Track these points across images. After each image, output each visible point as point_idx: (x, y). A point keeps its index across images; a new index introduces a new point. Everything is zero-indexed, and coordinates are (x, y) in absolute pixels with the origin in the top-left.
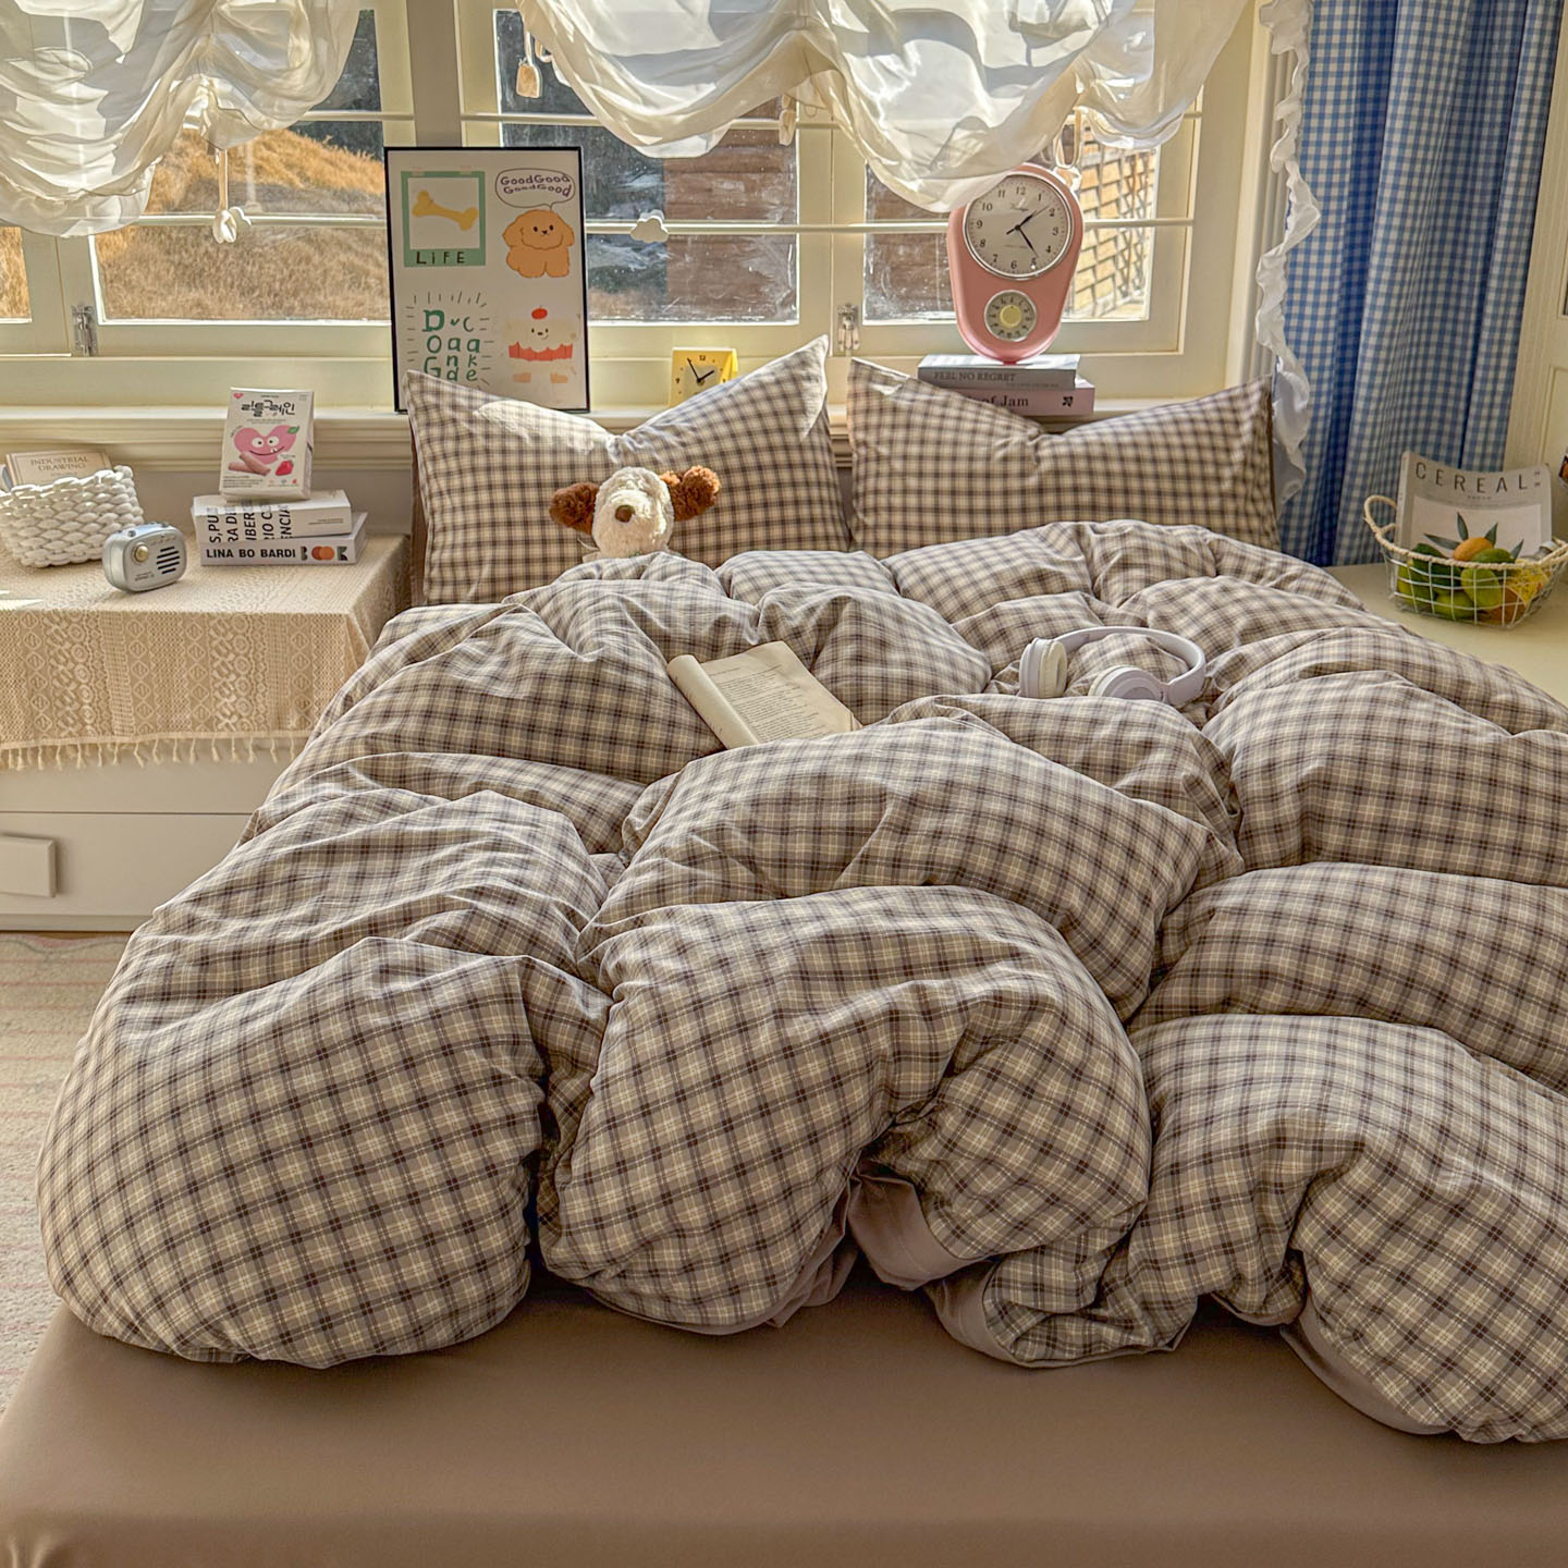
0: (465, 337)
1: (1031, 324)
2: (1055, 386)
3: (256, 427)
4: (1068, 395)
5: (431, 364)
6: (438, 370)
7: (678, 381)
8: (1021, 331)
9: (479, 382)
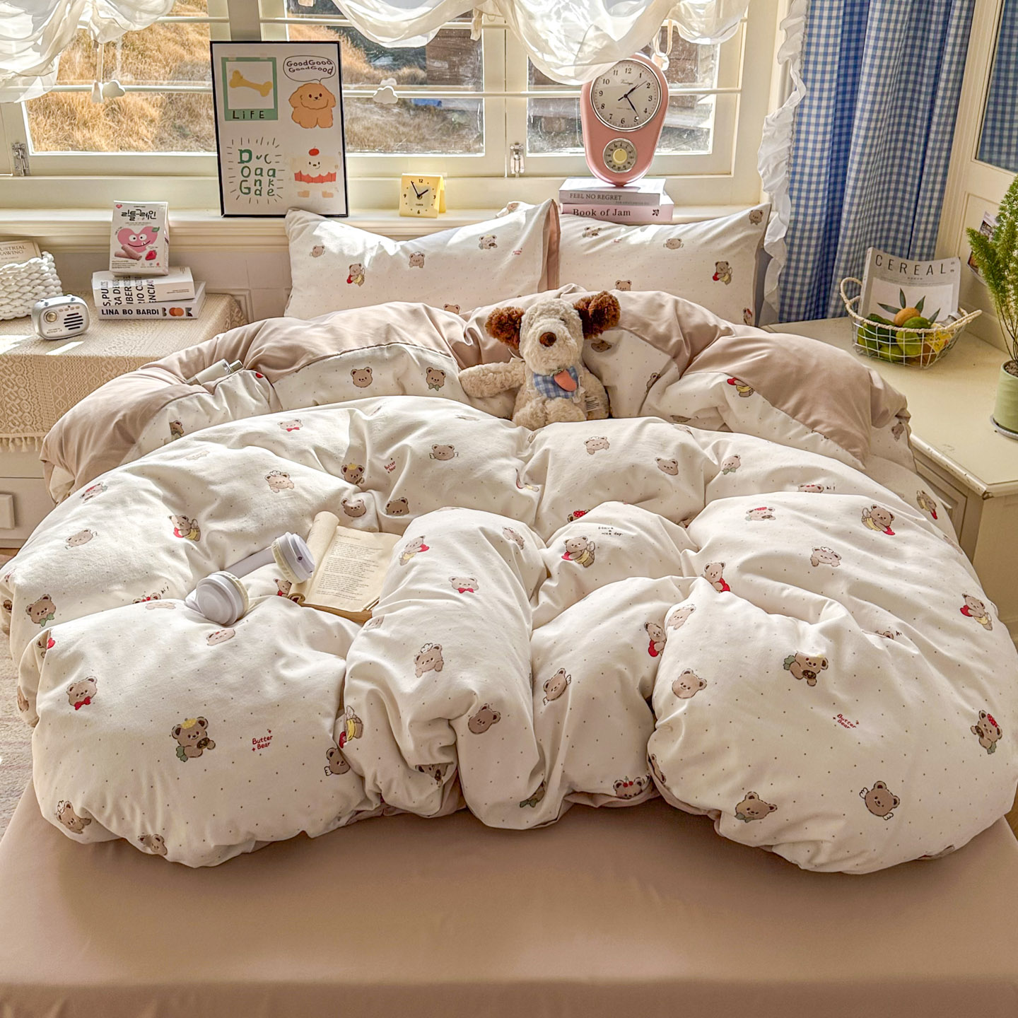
0: (266, 168)
1: (633, 161)
2: (646, 204)
3: (132, 228)
4: (656, 209)
5: (244, 184)
6: (249, 189)
7: (405, 196)
8: (627, 166)
9: (276, 197)
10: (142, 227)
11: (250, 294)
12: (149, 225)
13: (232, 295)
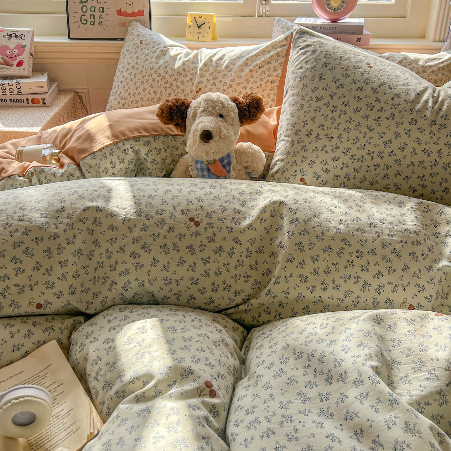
0: (97, 6)
1: (345, 5)
2: (354, 33)
3: (9, 45)
4: (359, 36)
5: (83, 18)
6: (86, 21)
7: (190, 27)
8: (340, 7)
9: (104, 26)
10: (16, 45)
11: (88, 91)
12: (20, 44)
13: (76, 92)
